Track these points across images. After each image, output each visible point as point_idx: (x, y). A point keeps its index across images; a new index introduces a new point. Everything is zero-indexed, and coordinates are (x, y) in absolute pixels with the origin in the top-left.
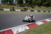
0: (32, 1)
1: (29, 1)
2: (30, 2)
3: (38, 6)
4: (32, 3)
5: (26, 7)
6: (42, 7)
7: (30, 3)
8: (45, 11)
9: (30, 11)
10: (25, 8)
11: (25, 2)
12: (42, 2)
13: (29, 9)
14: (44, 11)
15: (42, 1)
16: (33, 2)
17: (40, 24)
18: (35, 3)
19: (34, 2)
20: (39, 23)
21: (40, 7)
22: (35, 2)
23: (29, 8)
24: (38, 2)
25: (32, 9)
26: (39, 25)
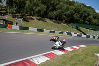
0: (25, 4)
1: (17, 3)
2: (20, 6)
3: (38, 18)
4: (23, 7)
5: (7, 17)
6: (48, 20)
7: (19, 8)
8: (54, 32)
9: (17, 27)
10: (4, 20)
11: (7, 3)
12: (47, 10)
13: (17, 24)
14: (51, 32)
15: (48, 8)
16: (27, 5)
17: (40, 62)
18: (32, 10)
19: (29, 6)
20: (39, 59)
21: (43, 21)
22: (32, 7)
23: (17, 20)
24: (39, 8)
25: (24, 24)
26: (38, 64)
